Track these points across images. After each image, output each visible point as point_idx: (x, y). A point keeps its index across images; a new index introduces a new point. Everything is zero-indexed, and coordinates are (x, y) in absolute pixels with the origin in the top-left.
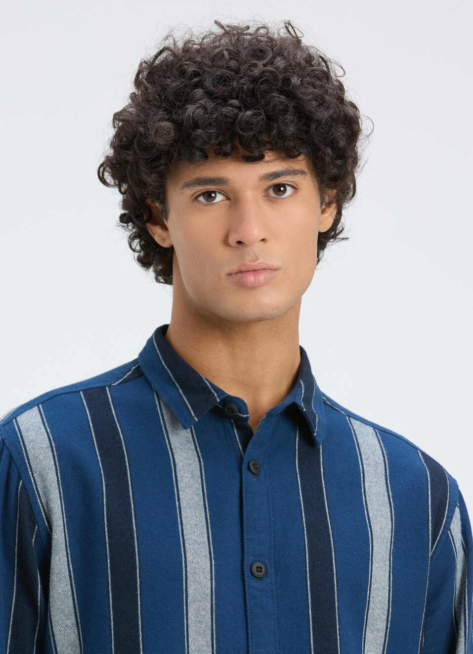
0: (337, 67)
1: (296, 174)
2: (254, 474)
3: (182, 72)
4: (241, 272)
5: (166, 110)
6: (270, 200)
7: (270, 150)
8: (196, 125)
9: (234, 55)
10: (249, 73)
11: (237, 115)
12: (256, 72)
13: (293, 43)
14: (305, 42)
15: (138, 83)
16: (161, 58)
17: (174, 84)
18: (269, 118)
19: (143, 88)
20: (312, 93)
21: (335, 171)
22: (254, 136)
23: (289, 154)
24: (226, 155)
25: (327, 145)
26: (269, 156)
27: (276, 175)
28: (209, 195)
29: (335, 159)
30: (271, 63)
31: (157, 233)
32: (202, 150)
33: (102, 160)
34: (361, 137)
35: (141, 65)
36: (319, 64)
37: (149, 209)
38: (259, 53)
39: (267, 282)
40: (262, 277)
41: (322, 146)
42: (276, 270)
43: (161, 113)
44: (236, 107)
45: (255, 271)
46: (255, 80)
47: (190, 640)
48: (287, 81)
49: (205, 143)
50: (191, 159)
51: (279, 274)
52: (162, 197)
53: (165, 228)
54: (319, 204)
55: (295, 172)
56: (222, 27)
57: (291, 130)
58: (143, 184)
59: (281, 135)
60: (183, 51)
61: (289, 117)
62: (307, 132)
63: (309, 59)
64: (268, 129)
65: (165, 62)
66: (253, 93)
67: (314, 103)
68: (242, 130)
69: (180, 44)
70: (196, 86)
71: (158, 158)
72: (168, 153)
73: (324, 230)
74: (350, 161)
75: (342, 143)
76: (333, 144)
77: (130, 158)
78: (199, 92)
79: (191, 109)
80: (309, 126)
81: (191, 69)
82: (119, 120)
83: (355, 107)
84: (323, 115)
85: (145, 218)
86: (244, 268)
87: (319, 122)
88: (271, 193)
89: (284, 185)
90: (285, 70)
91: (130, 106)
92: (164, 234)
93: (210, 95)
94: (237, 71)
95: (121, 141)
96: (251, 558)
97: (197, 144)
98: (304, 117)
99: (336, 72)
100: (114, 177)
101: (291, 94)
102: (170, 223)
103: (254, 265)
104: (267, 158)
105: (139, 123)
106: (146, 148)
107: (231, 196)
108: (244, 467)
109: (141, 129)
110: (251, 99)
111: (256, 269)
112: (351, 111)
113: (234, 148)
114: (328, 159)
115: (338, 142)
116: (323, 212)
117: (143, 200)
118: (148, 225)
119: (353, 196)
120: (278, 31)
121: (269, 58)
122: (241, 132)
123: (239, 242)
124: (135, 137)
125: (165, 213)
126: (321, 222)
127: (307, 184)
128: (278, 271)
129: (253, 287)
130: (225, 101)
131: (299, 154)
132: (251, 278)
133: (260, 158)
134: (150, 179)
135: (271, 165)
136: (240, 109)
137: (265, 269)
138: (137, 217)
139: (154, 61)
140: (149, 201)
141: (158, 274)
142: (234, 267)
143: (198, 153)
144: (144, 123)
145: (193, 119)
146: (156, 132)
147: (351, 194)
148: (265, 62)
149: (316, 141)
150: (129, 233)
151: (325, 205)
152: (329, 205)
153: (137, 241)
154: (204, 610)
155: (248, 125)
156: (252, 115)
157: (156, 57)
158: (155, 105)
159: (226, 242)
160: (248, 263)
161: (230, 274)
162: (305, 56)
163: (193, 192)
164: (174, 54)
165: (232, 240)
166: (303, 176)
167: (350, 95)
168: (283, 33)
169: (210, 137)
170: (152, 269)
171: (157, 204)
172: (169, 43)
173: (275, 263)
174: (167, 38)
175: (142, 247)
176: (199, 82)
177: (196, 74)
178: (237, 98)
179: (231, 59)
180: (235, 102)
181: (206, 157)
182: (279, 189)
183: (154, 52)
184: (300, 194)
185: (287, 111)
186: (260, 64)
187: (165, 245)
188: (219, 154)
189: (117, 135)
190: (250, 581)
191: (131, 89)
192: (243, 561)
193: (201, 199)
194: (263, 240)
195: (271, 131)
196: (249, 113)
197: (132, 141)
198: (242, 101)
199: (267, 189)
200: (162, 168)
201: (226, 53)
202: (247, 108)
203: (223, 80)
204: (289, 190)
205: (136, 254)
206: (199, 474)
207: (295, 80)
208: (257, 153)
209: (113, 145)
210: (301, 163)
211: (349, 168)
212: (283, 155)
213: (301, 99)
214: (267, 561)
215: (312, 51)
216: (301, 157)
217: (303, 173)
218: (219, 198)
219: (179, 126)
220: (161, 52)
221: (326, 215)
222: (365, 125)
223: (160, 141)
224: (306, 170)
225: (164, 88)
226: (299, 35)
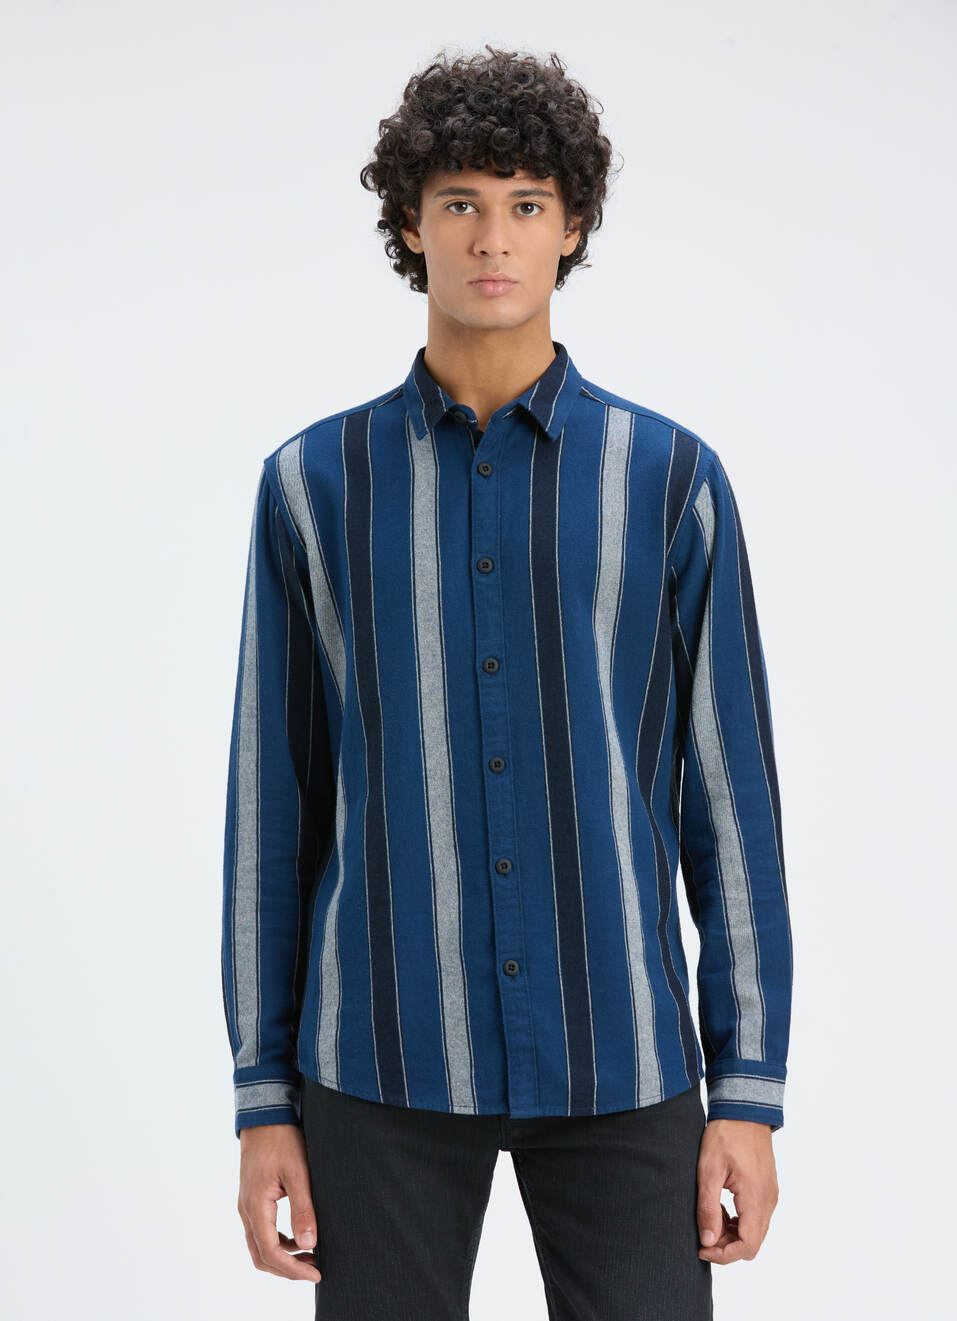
0: (595, 104)
1: (544, 195)
2: (485, 476)
3: (448, 87)
4: (481, 281)
5: (429, 120)
6: (517, 217)
7: (522, 168)
8: (454, 135)
9: (498, 76)
10: (509, 93)
11: (493, 131)
12: (516, 93)
13: (556, 74)
14: (568, 75)
15: (407, 95)
16: (431, 74)
17: (439, 97)
18: (524, 138)
19: (410, 99)
20: (567, 119)
21: (580, 197)
22: (507, 153)
23: (538, 174)
24: (479, 168)
25: (575, 171)
26: (519, 174)
27: (524, 193)
28: (460, 206)
29: (583, 186)
30: (531, 87)
31: (410, 240)
32: (458, 162)
33: (366, 165)
34: (610, 170)
35: (412, 79)
36: (578, 95)
37: (403, 215)
38: (522, 77)
39: (506, 293)
40: (501, 288)
41: (570, 170)
42: (516, 282)
43: (423, 123)
44: (494, 123)
45: (494, 281)
46: (514, 100)
47: (419, 637)
48: (544, 105)
49: (461, 154)
50: (447, 169)
51: (517, 287)
52: (417, 203)
53: (417, 235)
54: (563, 228)
55: (543, 193)
56: (491, 51)
57: (543, 150)
58: (400, 189)
59: (533, 155)
60: (453, 69)
61: (542, 138)
62: (557, 156)
63: (569, 89)
64: (520, 148)
65: (434, 78)
66: (510, 113)
67: (568, 129)
68: (498, 145)
69: (451, 64)
70: (460, 101)
71: (417, 164)
72: (426, 161)
73: (566, 254)
74: (596, 190)
75: (590, 172)
76: (581, 170)
77: (390, 163)
78: (462, 106)
79: (450, 121)
80: (560, 150)
81: (456, 85)
82: (386, 127)
83: (608, 142)
84: (575, 141)
85: (401, 223)
86: (484, 278)
87: (569, 147)
88: (519, 210)
89: (531, 205)
90: (544, 95)
91: (396, 116)
92: (416, 241)
93: (470, 109)
94: (499, 91)
95: (385, 146)
96: (479, 556)
97: (454, 154)
98: (556, 140)
99: (594, 107)
100: (374, 180)
101: (546, 118)
102: (422, 230)
103: (494, 275)
104: (517, 176)
105: (403, 130)
106: (406, 155)
107: (481, 208)
108: (474, 470)
109: (404, 136)
110: (509, 117)
111: (495, 278)
112: (602, 144)
113: (487, 162)
114: (574, 184)
115: (586, 170)
116: (567, 237)
117: (400, 205)
118: (403, 230)
119: (598, 227)
120: (544, 62)
121: (530, 83)
122: (495, 147)
123: (483, 253)
124: (396, 144)
125: (418, 219)
126: (564, 246)
127: (554, 207)
128: (516, 285)
129: (491, 297)
130: (483, 116)
131: (549, 175)
132: (490, 287)
133: (510, 175)
134: (407, 185)
135: (520, 183)
136: (497, 125)
137: (504, 280)
138: (393, 222)
139: (424, 76)
140: (405, 208)
141: (413, 281)
142: (475, 276)
143: (454, 163)
144: (407, 131)
145: (452, 130)
146: (417, 139)
147: (596, 225)
148: (526, 85)
149: (566, 166)
150: (386, 240)
151: (569, 230)
152: (573, 231)
153: (393, 248)
154: (432, 608)
155: (502, 140)
156: (506, 133)
157: (427, 72)
158: (419, 115)
159: (470, 251)
160: (490, 273)
161: (471, 283)
162: (565, 85)
163: (446, 200)
164: (443, 71)
165: (477, 250)
166: (550, 199)
167: (605, 130)
168: (549, 64)
169: (466, 148)
170: (407, 278)
171: (412, 211)
172: (441, 61)
173: (514, 276)
174: (439, 56)
175: (399, 255)
176: (463, 97)
177: (460, 90)
178: (495, 115)
179: (495, 80)
180: (493, 118)
181: (460, 167)
182: (526, 207)
183: (424, 68)
184: (545, 215)
185: (541, 133)
186: (521, 87)
187: (416, 251)
188: (473, 166)
189: (382, 142)
190: (477, 577)
191: (400, 101)
192: (470, 559)
193: (453, 208)
194: (505, 253)
195: (524, 149)
196: (504, 129)
197: (394, 148)
198: (500, 118)
199: (515, 206)
200: (419, 174)
201: (491, 74)
202: (503, 125)
203: (485, 98)
204: (536, 210)
205: (393, 261)
206: (434, 481)
207: (552, 106)
208: (508, 170)
209: (376, 150)
210: (549, 185)
211: (594, 196)
212: (533, 175)
213: (554, 123)
214: (493, 557)
215: (574, 84)
216: (550, 179)
217: (550, 195)
218: (470, 209)
219: (438, 135)
220: (432, 68)
221: (570, 240)
222: (615, 160)
223: (419, 148)
224: (553, 192)
225: (429, 100)
226: (563, 67)
